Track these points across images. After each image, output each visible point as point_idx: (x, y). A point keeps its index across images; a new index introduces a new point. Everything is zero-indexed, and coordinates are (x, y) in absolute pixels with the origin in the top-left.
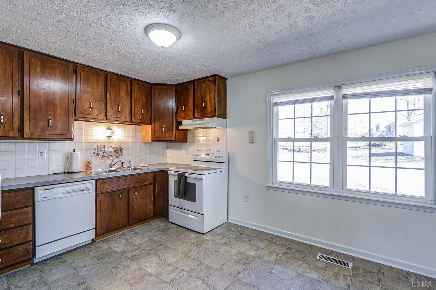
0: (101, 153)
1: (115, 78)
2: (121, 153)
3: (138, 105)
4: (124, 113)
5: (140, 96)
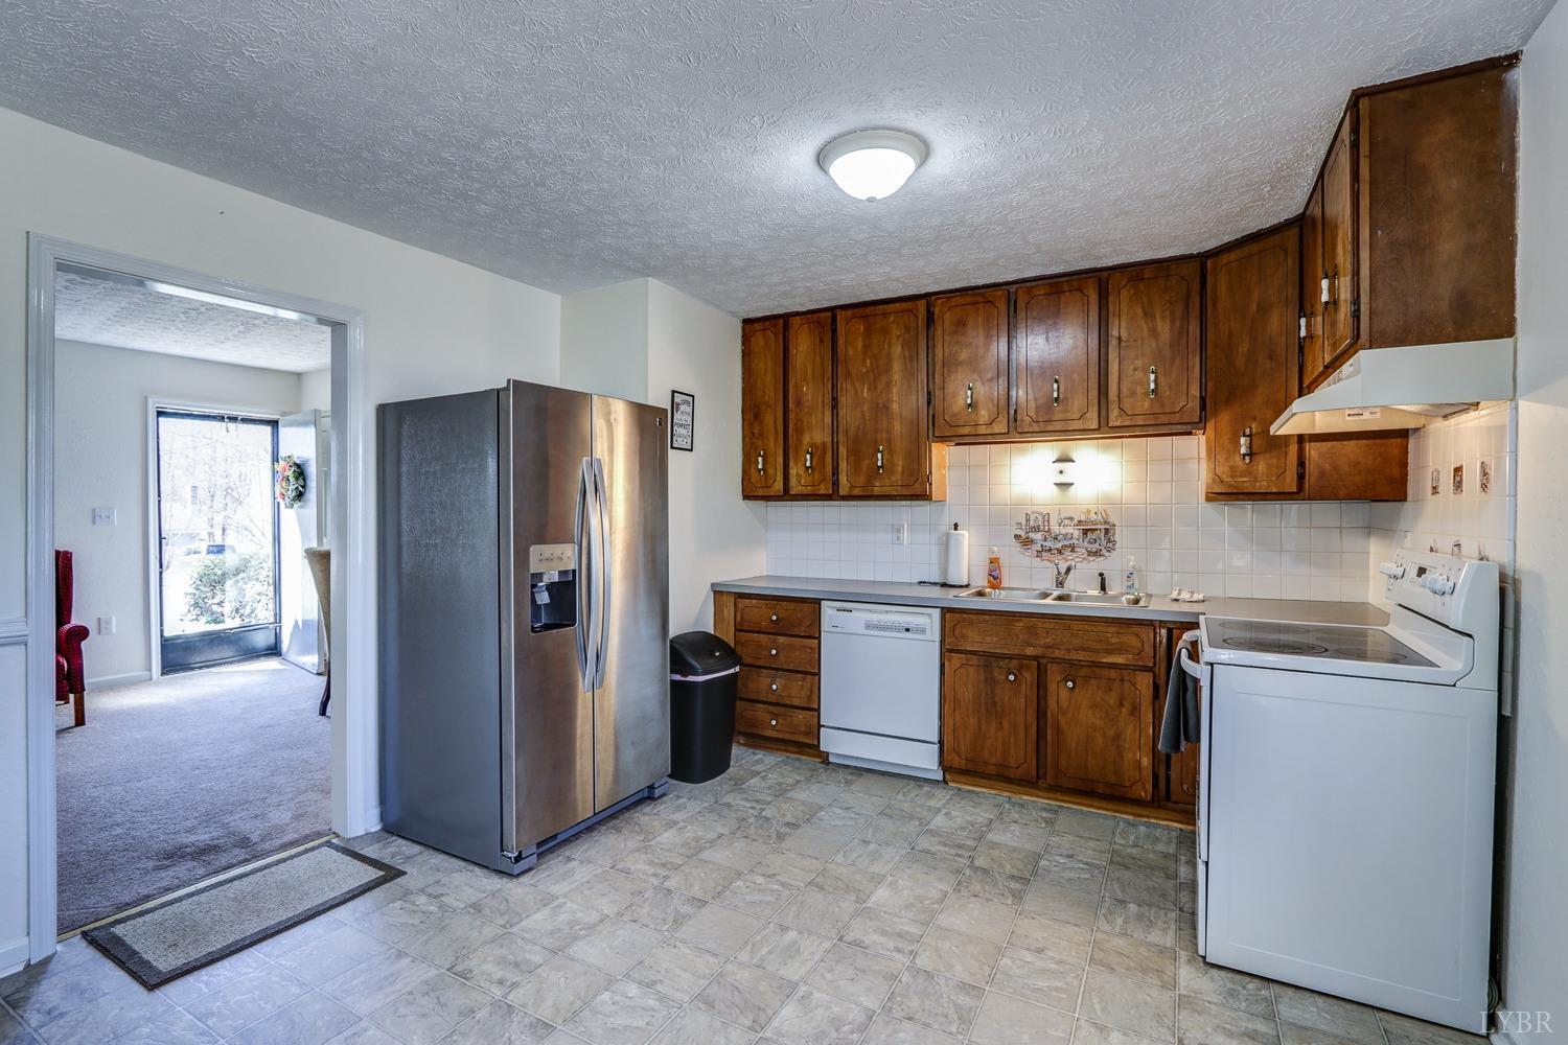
0: (1038, 536)
1: (1042, 292)
2: (1109, 541)
3: (1136, 358)
4: (1077, 402)
5: (1142, 322)
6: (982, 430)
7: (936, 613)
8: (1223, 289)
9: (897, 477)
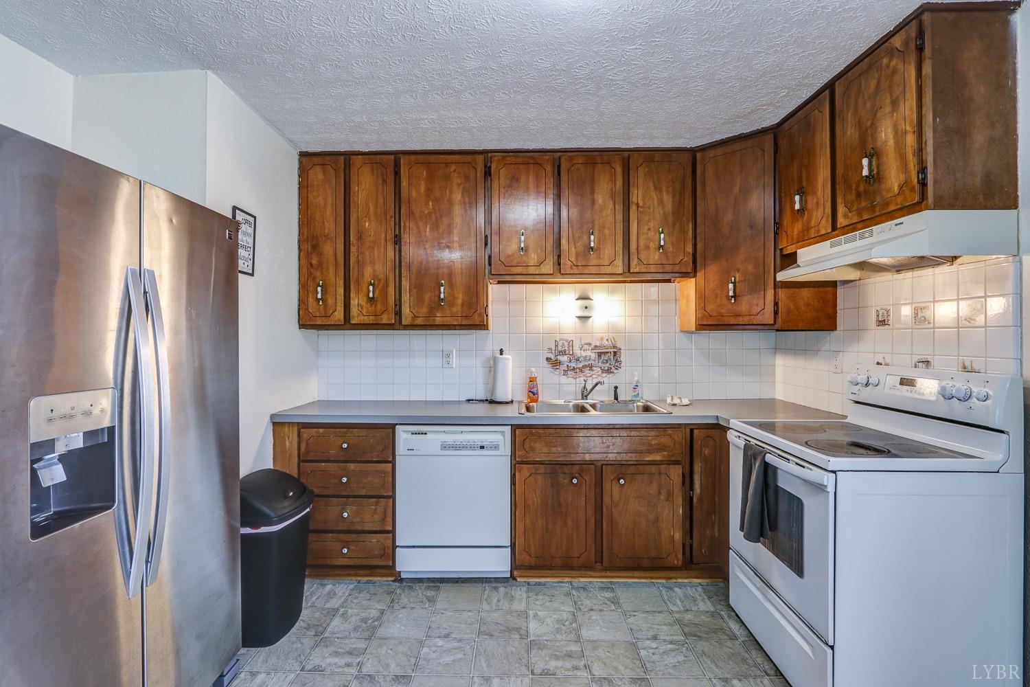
0: (564, 359)
1: (580, 162)
2: (617, 361)
3: (649, 221)
4: (608, 252)
5: (653, 194)
6: (532, 270)
7: (508, 430)
8: (710, 175)
9: (457, 309)
